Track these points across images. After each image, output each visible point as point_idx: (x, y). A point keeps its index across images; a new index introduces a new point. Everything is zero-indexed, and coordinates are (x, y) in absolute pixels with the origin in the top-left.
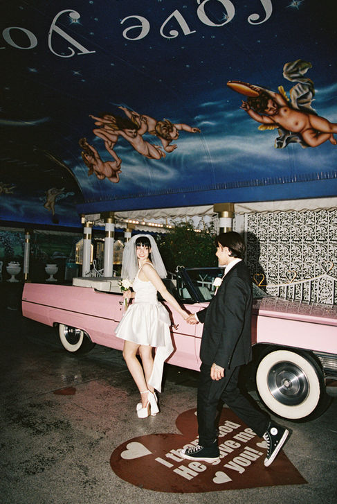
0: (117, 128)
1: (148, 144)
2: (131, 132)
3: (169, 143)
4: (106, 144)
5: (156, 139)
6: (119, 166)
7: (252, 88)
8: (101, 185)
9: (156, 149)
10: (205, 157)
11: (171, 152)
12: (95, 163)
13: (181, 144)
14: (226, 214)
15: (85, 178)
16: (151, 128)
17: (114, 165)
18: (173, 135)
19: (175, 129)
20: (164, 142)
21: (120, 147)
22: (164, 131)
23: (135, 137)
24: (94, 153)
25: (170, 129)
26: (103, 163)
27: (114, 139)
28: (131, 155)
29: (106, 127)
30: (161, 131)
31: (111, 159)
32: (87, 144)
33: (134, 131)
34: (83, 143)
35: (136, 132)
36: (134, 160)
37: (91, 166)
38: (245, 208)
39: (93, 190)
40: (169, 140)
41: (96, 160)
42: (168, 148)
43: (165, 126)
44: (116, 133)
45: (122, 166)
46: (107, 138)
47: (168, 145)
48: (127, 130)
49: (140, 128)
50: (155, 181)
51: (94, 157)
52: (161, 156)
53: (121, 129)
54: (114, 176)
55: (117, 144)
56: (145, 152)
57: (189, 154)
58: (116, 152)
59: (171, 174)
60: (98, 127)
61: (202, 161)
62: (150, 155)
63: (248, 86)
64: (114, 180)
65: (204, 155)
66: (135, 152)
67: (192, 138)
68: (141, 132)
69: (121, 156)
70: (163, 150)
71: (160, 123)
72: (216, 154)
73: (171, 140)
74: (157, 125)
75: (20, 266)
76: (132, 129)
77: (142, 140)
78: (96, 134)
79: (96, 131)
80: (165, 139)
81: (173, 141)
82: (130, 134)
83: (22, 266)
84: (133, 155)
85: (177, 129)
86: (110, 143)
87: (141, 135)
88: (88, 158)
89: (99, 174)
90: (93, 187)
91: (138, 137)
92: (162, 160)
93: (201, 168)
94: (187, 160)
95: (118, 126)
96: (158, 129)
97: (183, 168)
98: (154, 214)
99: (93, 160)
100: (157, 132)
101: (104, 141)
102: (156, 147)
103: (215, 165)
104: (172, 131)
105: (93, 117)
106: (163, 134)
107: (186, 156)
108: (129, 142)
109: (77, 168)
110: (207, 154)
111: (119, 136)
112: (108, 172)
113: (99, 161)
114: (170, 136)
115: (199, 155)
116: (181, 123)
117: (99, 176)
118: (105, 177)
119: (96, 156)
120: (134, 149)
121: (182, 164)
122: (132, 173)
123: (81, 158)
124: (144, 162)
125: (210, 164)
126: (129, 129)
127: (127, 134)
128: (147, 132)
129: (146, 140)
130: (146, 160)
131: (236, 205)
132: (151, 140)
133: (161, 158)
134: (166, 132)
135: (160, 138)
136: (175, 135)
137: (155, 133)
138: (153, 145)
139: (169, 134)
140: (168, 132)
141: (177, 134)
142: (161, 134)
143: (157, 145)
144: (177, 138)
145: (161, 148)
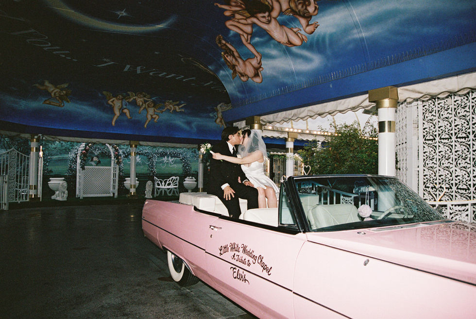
0: (249, 15)
1: (285, 28)
2: (264, 17)
4: (242, 37)
5: (293, 20)
6: (260, 61)
8: (246, 89)
9: (295, 33)
10: (355, 31)
11: (312, 32)
12: (237, 64)
13: (323, 19)
14: (386, 102)
15: (231, 82)
16: (285, 6)
17: (254, 62)
18: (311, 9)
20: (303, 21)
21: (257, 39)
22: (300, 7)
23: (269, 22)
24: (233, 52)
26: (244, 62)
27: (248, 29)
28: (270, 47)
29: (238, 16)
30: (296, 6)
31: (251, 56)
32: (224, 42)
33: (267, 14)
34: (220, 42)
35: (269, 15)
36: (274, 52)
37: (233, 67)
38: (414, 91)
39: (239, 95)
40: (308, 17)
41: (236, 60)
42: (308, 29)
44: (249, 21)
45: (263, 62)
46: (242, 30)
47: (308, 25)
48: (260, 15)
49: (273, 8)
50: (299, 74)
51: (234, 56)
52: (302, 40)
53: (253, 15)
54: (256, 75)
55: (253, 35)
56: (284, 40)
57: (334, 30)
58: (255, 45)
59: (315, 62)
60: (229, 18)
61: (350, 38)
62: (290, 43)
64: (257, 80)
65: (352, 28)
66: (273, 41)
67: (335, 9)
68: (275, 14)
69: (260, 50)
70: (303, 32)
72: (368, 23)
73: (310, 17)
75: (196, 181)
76: (265, 13)
77: (278, 24)
78: (230, 27)
79: (228, 24)
80: (304, 17)
81: (313, 18)
82: (263, 20)
83: (197, 181)
84: (272, 46)
86: (245, 35)
87: (275, 18)
88: (229, 58)
89: (242, 75)
90: (239, 92)
91: (273, 22)
92: (304, 46)
93: (351, 46)
94: (333, 39)
95: (249, 13)
96: (293, 5)
97: (329, 52)
98: (300, 114)
99: (234, 60)
100: (293, 11)
101: (240, 35)
102: (295, 30)
103: (368, 39)
104: (310, 4)
105: (219, 6)
106: (299, 11)
107: (331, 35)
108: (265, 30)
109: (222, 73)
110: (356, 26)
111: (253, 25)
112: (250, 71)
113: (239, 60)
114: (309, 12)
115: (346, 30)
117: (242, 78)
118: (248, 77)
119: (236, 54)
120: (271, 38)
121: (327, 45)
122: (274, 68)
123: (223, 59)
124: (285, 53)
125: (362, 40)
126: (260, 13)
127: (260, 20)
128: (281, 13)
129: (282, 24)
130: (287, 49)
131: (400, 90)
132: (288, 22)
133: (302, 43)
134: (302, 7)
135: (298, 17)
136: (313, 9)
137: (291, 12)
138: (291, 29)
139: (306, 9)
140: (304, 7)
141: (316, 7)
142: (297, 11)
143: (296, 28)
144: (316, 12)
145: (301, 30)
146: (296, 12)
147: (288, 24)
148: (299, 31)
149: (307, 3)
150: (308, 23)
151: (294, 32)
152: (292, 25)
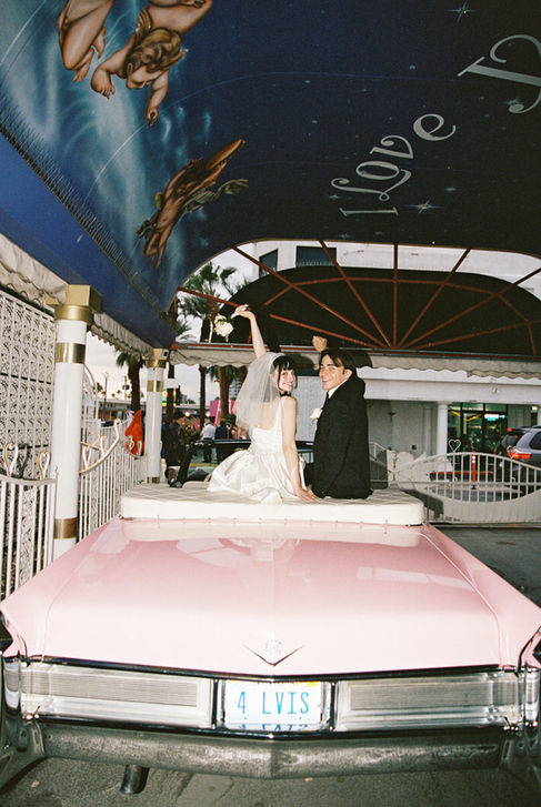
3: (116, 72)
7: (223, 162)
9: (93, 42)
11: (94, 87)
18: (140, 75)
19: (154, 76)
20: (117, 60)
22: (150, 51)
25: (156, 64)
30: (153, 44)
40: (124, 71)
42: (102, 76)
43: (165, 52)
47: (109, 73)
52: (77, 68)
57: (101, 132)
59: (42, 131)
61: (93, 167)
63: (227, 158)
67: (133, 118)
70: (95, 63)
71: (176, 40)
73: (125, 76)
74: (171, 33)
80: (128, 59)
81: (123, 81)
85: (154, 80)
93: (83, 178)
94: (85, 140)
96: (157, 36)
100: (146, 33)
102: (100, 40)
104: (150, 71)
106: (141, 50)
114: (135, 70)
115: (102, 153)
116: (171, 86)
132: (120, 18)
133: (71, 69)
134: (148, 57)
135: (129, 46)
136: (139, 80)
137: (144, 29)
138: (102, 27)
139: (142, 64)
140: (146, 61)
141: (141, 83)
142: (142, 45)
143: (104, 41)
144: (132, 86)
145: (99, 57)
146: (140, 42)
147: (114, 20)
148: (96, 54)
149: (153, 66)
150: (113, 73)
151: (96, 37)
152: (112, 33)
